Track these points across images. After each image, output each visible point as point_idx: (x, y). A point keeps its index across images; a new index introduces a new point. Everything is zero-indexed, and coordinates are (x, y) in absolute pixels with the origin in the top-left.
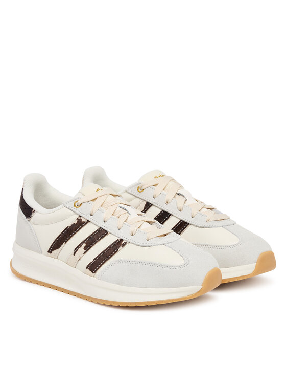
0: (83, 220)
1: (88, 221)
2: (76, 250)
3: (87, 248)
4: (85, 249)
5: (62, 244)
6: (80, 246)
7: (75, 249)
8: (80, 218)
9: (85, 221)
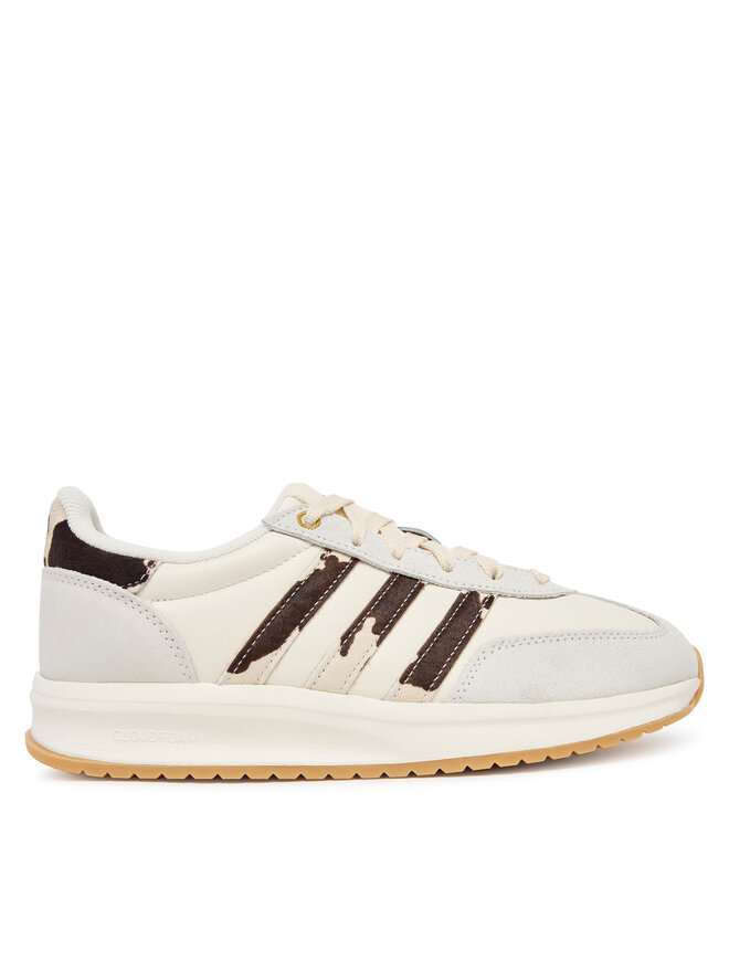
0: (342, 559)
1: (355, 560)
2: (347, 640)
3: (382, 630)
4: (375, 631)
5: (288, 635)
6: (357, 625)
7: (343, 639)
8: (328, 554)
9: (348, 560)
